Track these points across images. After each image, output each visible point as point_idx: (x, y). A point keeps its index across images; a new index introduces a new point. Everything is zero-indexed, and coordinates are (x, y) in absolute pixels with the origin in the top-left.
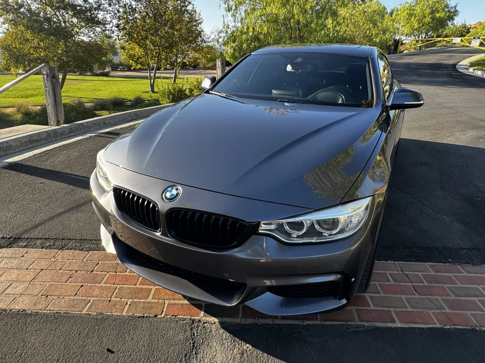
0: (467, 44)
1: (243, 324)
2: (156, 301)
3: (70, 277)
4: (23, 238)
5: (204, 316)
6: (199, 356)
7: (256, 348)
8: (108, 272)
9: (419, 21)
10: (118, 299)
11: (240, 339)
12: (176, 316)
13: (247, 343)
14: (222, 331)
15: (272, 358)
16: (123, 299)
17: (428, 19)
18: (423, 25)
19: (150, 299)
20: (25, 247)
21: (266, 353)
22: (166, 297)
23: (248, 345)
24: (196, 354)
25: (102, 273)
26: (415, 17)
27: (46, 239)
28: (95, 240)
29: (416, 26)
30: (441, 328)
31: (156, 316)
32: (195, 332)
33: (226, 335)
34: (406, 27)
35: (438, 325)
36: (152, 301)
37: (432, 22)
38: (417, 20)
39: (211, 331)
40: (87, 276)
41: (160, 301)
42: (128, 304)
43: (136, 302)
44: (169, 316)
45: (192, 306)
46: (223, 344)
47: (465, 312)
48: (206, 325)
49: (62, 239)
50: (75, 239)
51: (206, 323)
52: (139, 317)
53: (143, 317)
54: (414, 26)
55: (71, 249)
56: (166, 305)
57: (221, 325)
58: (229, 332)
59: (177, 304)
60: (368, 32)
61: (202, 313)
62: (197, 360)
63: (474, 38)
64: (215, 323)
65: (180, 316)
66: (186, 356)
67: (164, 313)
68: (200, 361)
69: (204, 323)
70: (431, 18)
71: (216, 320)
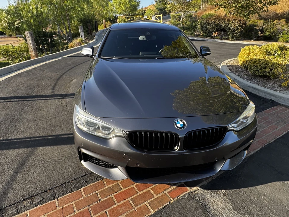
0: (151, 19)
1: (209, 183)
2: (160, 195)
3: (90, 212)
4: (5, 208)
5: (191, 189)
6: (212, 208)
7: (227, 189)
8: (111, 195)
9: (125, 6)
10: (139, 206)
11: (217, 190)
12: (179, 196)
13: (221, 189)
14: (206, 191)
15: (236, 190)
16: (141, 205)
17: (129, 5)
18: (127, 9)
19: (156, 196)
20: (18, 212)
21: (233, 189)
22: (163, 190)
23: (222, 190)
24: (210, 208)
25: (107, 198)
26: (122, 4)
27: (30, 198)
28: (73, 180)
29: (124, 9)
30: (263, 147)
31: (170, 203)
32: (197, 199)
33: (210, 192)
34: (119, 9)
35: (261, 147)
36: (158, 196)
37: (131, 7)
38: (124, 6)
39: (202, 194)
40: (101, 205)
41: (162, 194)
42: (148, 206)
43: (151, 202)
44: (176, 199)
45: (180, 187)
46: (213, 196)
47: (261, 138)
48: (196, 192)
49: (45, 192)
50: (56, 187)
51: (195, 191)
52: (163, 208)
53: (165, 207)
54: (122, 9)
55: (63, 195)
56: (167, 194)
57: (202, 189)
58: (210, 190)
59: (172, 190)
60: (101, 12)
61: (188, 188)
62: (213, 210)
63: (153, 16)
64: (199, 189)
65: (181, 195)
66: (207, 212)
67: (171, 198)
68: (215, 210)
69: (194, 192)
70: (130, 5)
71: (197, 187)
